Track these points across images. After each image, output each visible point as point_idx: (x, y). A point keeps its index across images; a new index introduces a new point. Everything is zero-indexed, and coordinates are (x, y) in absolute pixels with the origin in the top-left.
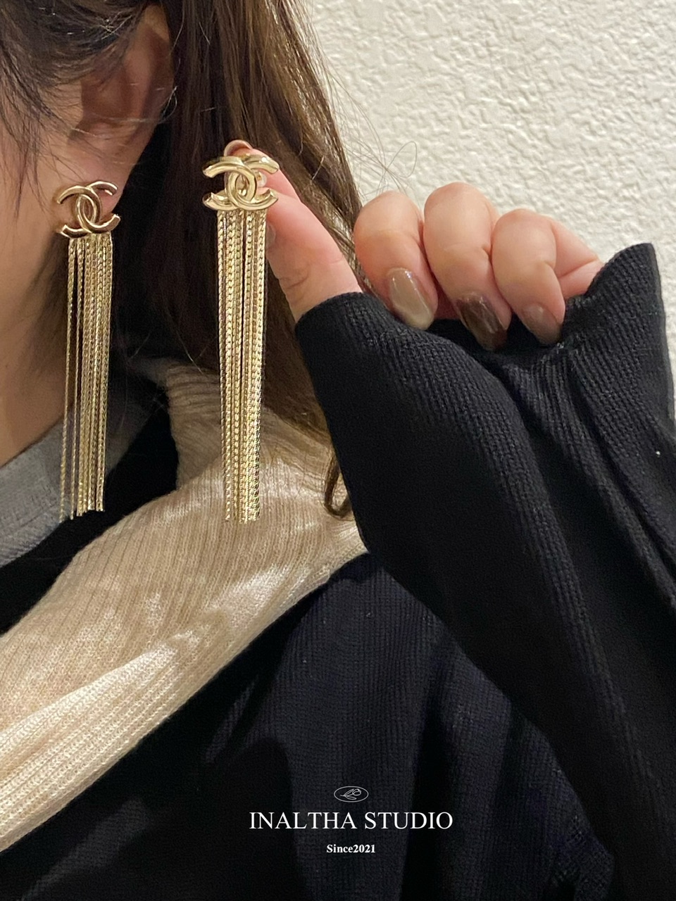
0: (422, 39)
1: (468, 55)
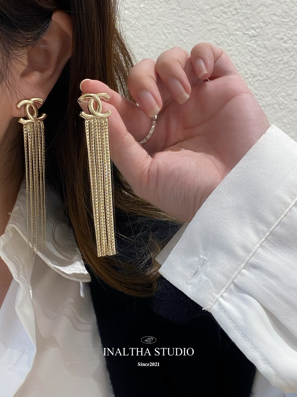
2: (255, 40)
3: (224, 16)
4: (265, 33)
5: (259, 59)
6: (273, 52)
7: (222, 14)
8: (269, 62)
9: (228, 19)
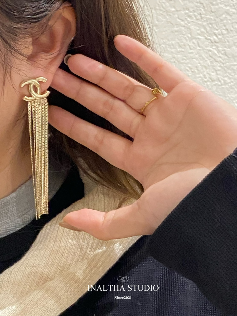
0: (173, 12)
1: (192, 18)
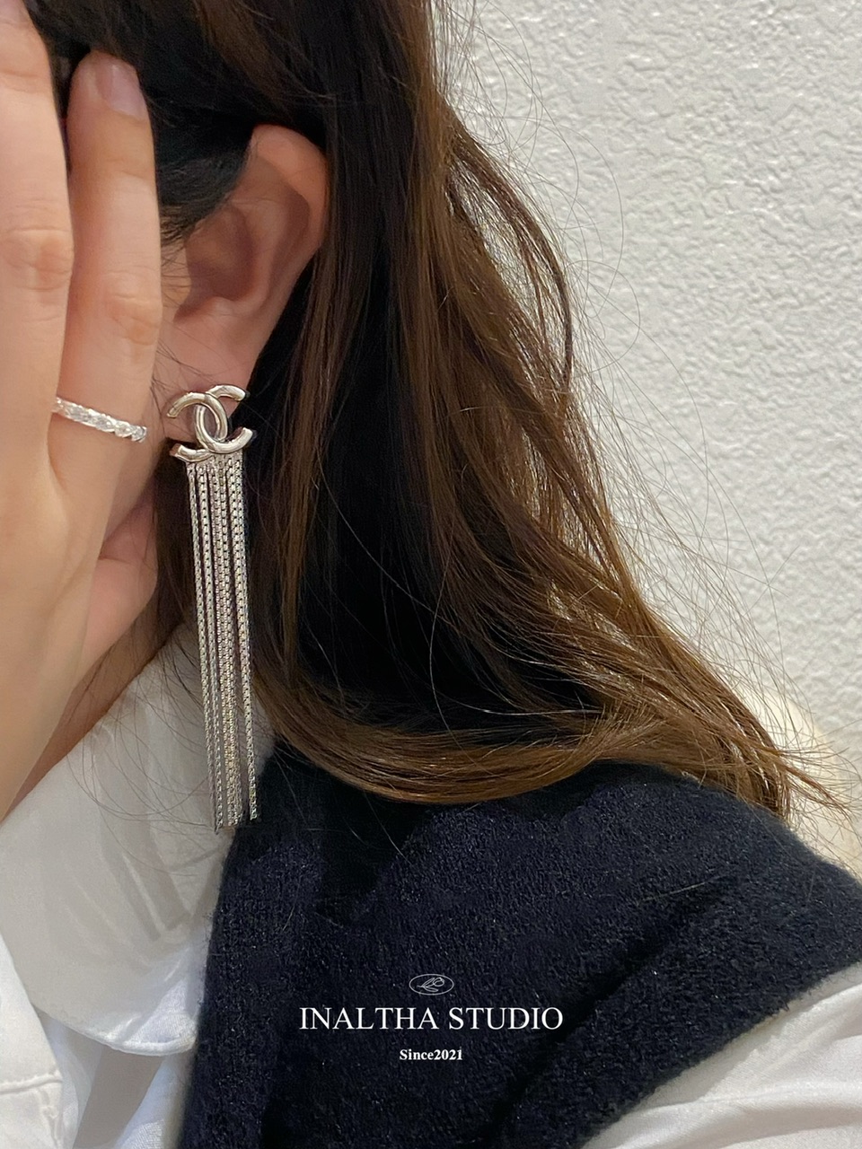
2: (776, 200)
3: (695, 137)
4: (803, 184)
5: (789, 253)
6: (825, 233)
7: (690, 132)
8: (814, 258)
9: (707, 146)
